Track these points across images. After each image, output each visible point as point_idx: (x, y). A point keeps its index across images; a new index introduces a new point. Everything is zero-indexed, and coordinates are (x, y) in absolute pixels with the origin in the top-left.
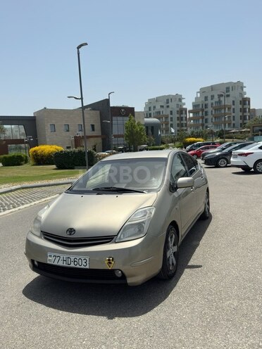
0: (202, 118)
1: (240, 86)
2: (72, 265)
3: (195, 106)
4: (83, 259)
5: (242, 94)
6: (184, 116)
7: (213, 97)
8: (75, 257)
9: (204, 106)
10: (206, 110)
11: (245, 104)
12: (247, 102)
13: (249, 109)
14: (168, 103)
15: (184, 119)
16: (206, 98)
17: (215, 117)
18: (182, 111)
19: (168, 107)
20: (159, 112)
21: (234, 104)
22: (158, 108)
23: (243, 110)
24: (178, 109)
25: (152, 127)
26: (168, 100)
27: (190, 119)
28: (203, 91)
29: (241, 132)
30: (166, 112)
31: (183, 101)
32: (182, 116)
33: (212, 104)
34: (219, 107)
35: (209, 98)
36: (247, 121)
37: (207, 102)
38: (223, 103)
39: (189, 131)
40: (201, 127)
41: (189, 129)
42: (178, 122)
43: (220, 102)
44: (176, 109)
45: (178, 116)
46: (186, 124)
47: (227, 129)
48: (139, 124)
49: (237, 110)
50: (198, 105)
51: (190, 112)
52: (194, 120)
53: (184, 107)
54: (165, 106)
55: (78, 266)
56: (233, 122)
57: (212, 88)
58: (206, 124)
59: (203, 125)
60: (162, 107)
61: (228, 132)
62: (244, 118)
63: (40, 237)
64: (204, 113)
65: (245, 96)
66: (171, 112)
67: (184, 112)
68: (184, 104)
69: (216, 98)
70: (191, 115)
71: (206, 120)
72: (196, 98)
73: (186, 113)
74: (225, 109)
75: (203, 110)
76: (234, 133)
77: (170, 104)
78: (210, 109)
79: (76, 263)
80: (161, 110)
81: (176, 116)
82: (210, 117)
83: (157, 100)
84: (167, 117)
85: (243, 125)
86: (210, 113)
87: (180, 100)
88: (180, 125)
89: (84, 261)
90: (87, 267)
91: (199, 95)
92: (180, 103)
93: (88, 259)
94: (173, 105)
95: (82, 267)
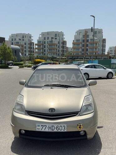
0: (43, 49)
1: (62, 34)
2: (55, 130)
3: (39, 42)
4: (62, 126)
5: (63, 39)
6: (32, 46)
7: (48, 38)
8: (57, 125)
9: (43, 43)
10: (44, 45)
11: (64, 44)
12: (65, 43)
13: (66, 47)
14: (23, 38)
15: (32, 48)
16: (45, 38)
17: (49, 49)
18: (31, 44)
19: (23, 40)
20: (18, 43)
21: (58, 44)
22: (17, 40)
23: (63, 47)
24: (29, 42)
25: (16, 51)
26: (23, 36)
27: (36, 48)
28: (43, 34)
29: (62, 59)
30: (22, 43)
31: (32, 38)
32: (31, 46)
33: (48, 42)
34: (51, 44)
35: (46, 38)
36: (65, 53)
37: (45, 41)
38: (53, 42)
39: (35, 55)
40: (42, 54)
41: (35, 54)
42: (29, 50)
43: (52, 41)
44: (28, 42)
45: (29, 46)
46: (33, 51)
47: (55, 56)
48: (9, 48)
49: (60, 47)
50: (41, 42)
51: (36, 45)
52: (38, 50)
53: (32, 41)
54: (22, 39)
55: (59, 131)
56: (58, 53)
57: (48, 33)
58: (44, 53)
59: (43, 53)
60: (20, 39)
61: (55, 58)
62: (63, 51)
63: (25, 114)
64: (43, 46)
65: (64, 40)
66: (25, 44)
67: (32, 44)
68: (33, 40)
69: (50, 39)
70: (37, 46)
71: (45, 50)
72: (39, 38)
73: (34, 45)
74: (54, 45)
75: (43, 45)
76: (58, 58)
77: (24, 39)
78: (46, 45)
79: (58, 129)
80: (19, 41)
81: (28, 46)
82: (46, 49)
83: (17, 35)
84: (22, 46)
85: (63, 55)
86: (46, 47)
87: (30, 37)
88: (30, 52)
89: (63, 128)
90: (66, 131)
91: (41, 36)
92: (30, 39)
93: (66, 126)
94: (26, 40)
95: (62, 131)
